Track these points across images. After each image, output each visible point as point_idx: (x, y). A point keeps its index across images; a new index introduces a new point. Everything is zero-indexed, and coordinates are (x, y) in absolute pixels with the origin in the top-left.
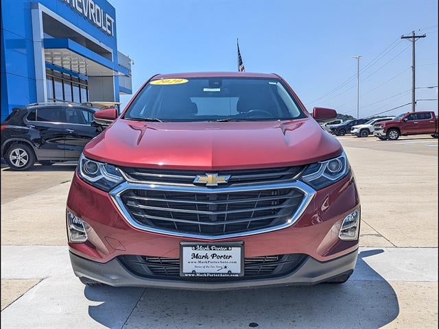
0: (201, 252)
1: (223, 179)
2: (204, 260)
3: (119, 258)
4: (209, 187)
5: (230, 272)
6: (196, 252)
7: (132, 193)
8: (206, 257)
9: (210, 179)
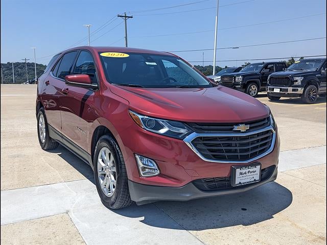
0: (243, 171)
1: (248, 127)
2: (245, 175)
3: (193, 182)
4: (243, 132)
5: (255, 180)
6: (241, 171)
7: (200, 140)
8: (245, 173)
9: (242, 128)
